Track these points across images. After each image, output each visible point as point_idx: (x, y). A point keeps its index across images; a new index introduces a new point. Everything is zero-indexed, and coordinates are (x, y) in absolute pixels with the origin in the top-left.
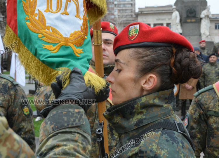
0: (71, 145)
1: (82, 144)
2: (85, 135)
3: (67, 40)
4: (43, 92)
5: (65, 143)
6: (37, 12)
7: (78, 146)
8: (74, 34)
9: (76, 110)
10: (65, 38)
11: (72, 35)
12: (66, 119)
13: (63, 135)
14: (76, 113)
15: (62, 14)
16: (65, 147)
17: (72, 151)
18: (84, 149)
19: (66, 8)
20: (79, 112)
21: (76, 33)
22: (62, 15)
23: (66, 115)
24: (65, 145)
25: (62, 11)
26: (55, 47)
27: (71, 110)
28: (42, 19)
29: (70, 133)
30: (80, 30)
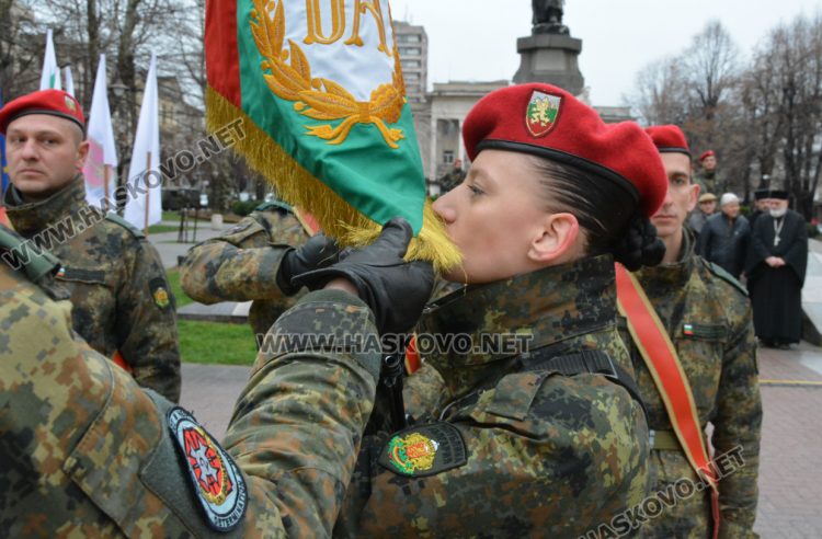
0: (315, 393)
1: (346, 393)
2: (362, 373)
3: (364, 107)
4: (201, 258)
5: (301, 386)
6: (286, 47)
7: (334, 398)
8: (380, 93)
9: (350, 309)
10: (360, 104)
11: (375, 96)
12: (318, 325)
13: (304, 365)
14: (349, 314)
15: (349, 44)
16: (297, 396)
17: (316, 408)
18: (350, 407)
19: (356, 29)
20: (356, 314)
21: (383, 90)
22: (347, 47)
23: (320, 317)
24: (301, 391)
25: (348, 34)
26: (337, 130)
27: (338, 306)
28: (301, 63)
29: (323, 361)
30: (391, 82)
